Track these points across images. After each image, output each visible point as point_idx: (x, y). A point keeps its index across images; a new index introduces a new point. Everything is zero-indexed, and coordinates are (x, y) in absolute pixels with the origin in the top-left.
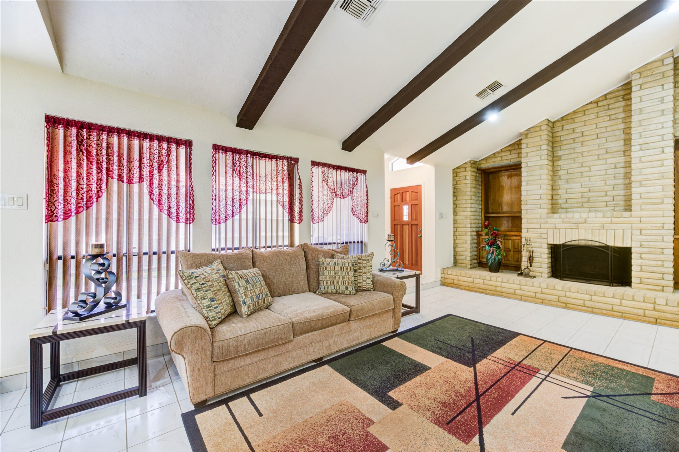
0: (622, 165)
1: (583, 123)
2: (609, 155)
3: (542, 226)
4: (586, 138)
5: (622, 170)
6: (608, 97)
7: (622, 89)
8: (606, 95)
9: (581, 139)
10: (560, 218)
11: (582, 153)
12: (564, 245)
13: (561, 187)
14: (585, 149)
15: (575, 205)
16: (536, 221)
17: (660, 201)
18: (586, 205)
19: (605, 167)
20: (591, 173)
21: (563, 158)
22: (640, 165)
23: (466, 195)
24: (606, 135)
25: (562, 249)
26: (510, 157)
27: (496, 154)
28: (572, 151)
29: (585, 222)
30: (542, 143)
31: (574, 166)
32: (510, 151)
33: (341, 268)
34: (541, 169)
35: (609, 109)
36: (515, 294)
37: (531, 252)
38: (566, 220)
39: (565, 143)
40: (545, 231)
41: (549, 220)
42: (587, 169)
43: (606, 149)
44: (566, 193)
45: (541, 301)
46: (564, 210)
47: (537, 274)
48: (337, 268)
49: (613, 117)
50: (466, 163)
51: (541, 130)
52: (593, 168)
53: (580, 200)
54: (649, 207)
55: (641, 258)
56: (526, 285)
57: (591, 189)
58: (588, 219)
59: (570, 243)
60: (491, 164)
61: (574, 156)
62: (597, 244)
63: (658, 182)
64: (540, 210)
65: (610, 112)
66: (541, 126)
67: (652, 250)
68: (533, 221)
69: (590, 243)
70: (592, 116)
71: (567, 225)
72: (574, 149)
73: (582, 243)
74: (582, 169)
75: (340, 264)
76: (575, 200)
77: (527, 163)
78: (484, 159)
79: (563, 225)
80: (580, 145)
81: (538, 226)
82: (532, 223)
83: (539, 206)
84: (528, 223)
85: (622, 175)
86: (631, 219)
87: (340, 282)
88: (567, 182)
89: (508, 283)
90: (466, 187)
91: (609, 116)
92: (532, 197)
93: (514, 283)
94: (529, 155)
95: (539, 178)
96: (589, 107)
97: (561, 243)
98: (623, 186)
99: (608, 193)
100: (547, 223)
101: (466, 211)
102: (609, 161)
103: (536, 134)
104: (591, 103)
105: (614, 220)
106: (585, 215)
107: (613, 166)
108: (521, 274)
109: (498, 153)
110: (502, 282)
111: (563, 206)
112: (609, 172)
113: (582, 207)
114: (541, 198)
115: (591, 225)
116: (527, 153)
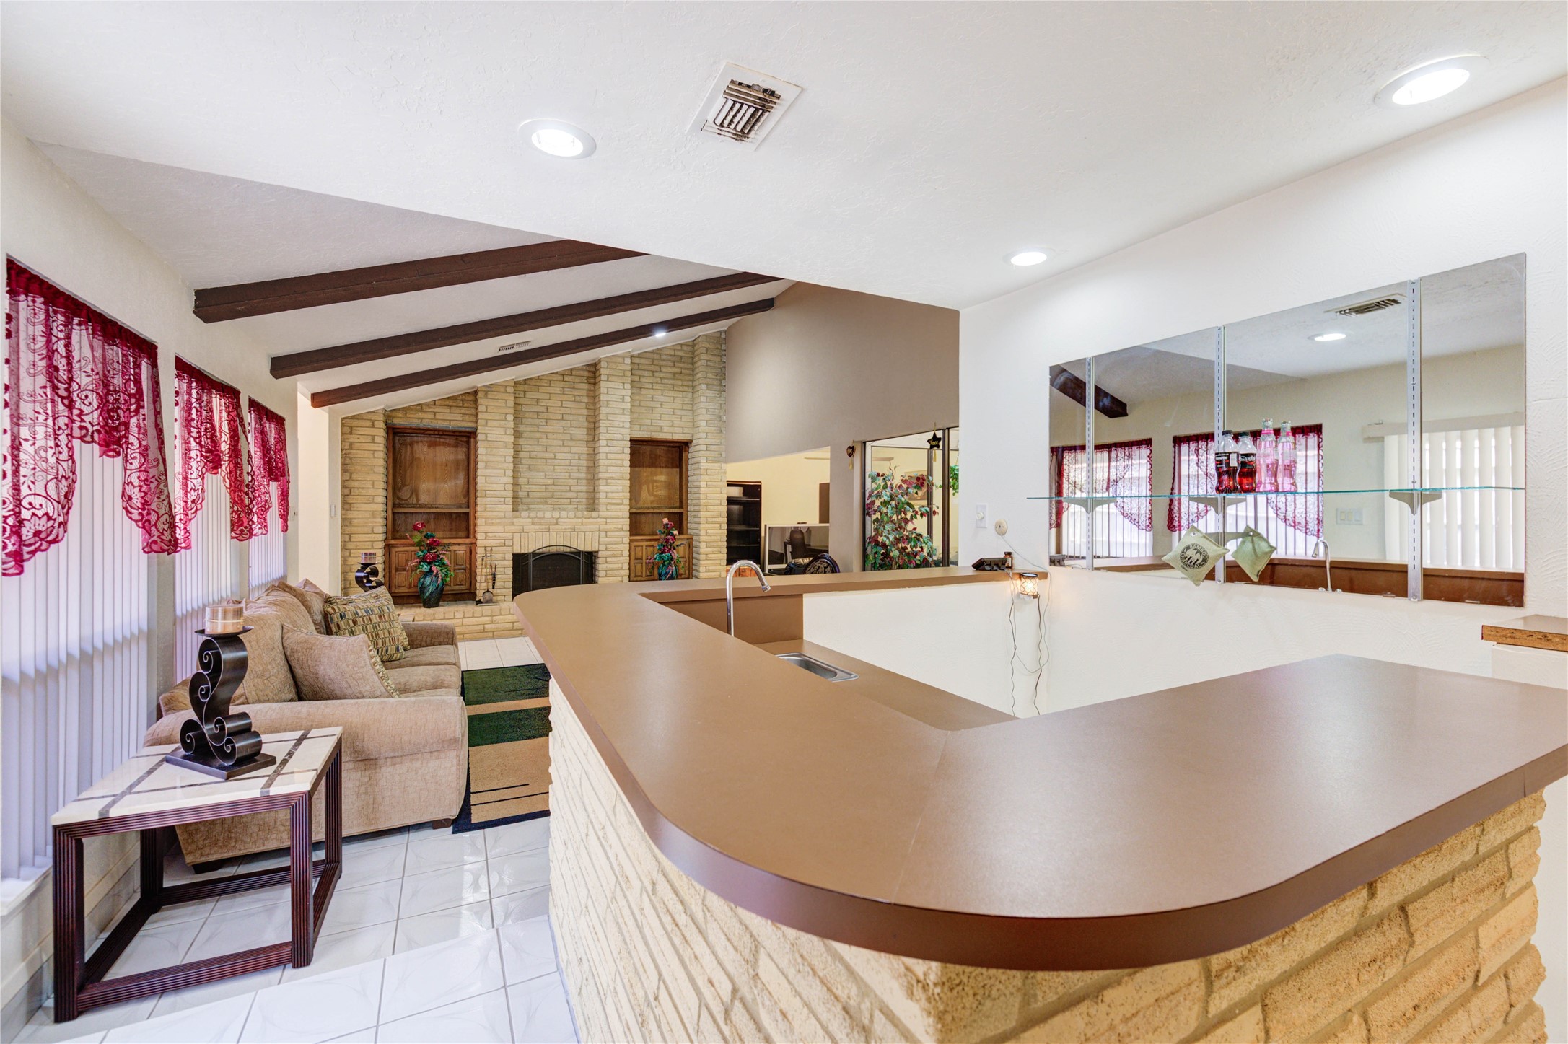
0: (585, 457)
1: (548, 396)
2: (574, 443)
3: (507, 528)
4: (551, 416)
5: (585, 463)
6: (574, 373)
7: (587, 370)
8: (571, 370)
9: (546, 416)
10: (529, 517)
11: (546, 433)
12: (534, 554)
13: (522, 475)
14: (549, 429)
15: (538, 500)
16: (498, 521)
17: (619, 501)
18: (550, 501)
19: (569, 456)
20: (556, 462)
21: (525, 435)
22: (606, 462)
23: (374, 473)
24: (571, 417)
25: (532, 560)
26: (449, 417)
27: (424, 407)
28: (536, 429)
29: (557, 524)
30: (507, 412)
31: (539, 448)
32: (450, 407)
33: (380, 617)
34: (506, 447)
35: (574, 388)
36: (484, 631)
37: (494, 566)
38: (536, 520)
39: (527, 415)
40: (509, 535)
41: (515, 520)
42: (552, 455)
43: (571, 434)
44: (528, 484)
45: (520, 632)
46: (525, 507)
47: (499, 598)
48: (375, 619)
49: (578, 398)
50: (373, 412)
51: (506, 392)
52: (558, 456)
53: (544, 494)
54: (613, 507)
55: (606, 562)
56: (501, 615)
57: (556, 481)
58: (560, 520)
59: (541, 551)
60: (414, 421)
61: (537, 435)
62: (568, 550)
63: (619, 481)
64: (504, 506)
65: (576, 393)
66: (506, 386)
67: (615, 553)
68: (494, 521)
69: (561, 549)
70: (558, 391)
71: (537, 527)
72: (538, 426)
73: (553, 550)
74: (547, 455)
75: (376, 610)
76: (539, 494)
77: (486, 434)
78: (399, 409)
79: (533, 526)
80: (544, 424)
81: (500, 528)
82: (492, 524)
83: (503, 499)
84: (486, 524)
85: (585, 468)
86: (599, 520)
87: (387, 640)
88: (529, 468)
89: (473, 617)
90: (374, 457)
91: (574, 396)
92: (494, 487)
93: (482, 616)
94: (490, 423)
95: (503, 459)
96: (555, 377)
97: (531, 551)
98: (585, 481)
99: (572, 488)
100: (512, 524)
101: (373, 502)
102: (574, 450)
103: (499, 396)
104: (556, 373)
105: (584, 520)
106: (556, 514)
107: (577, 457)
108: (479, 602)
109: (428, 405)
110: (464, 617)
111: (525, 501)
112: (574, 462)
113: (546, 503)
114: (505, 490)
115: (563, 527)
116: (487, 420)
